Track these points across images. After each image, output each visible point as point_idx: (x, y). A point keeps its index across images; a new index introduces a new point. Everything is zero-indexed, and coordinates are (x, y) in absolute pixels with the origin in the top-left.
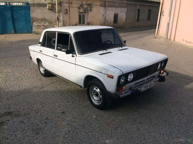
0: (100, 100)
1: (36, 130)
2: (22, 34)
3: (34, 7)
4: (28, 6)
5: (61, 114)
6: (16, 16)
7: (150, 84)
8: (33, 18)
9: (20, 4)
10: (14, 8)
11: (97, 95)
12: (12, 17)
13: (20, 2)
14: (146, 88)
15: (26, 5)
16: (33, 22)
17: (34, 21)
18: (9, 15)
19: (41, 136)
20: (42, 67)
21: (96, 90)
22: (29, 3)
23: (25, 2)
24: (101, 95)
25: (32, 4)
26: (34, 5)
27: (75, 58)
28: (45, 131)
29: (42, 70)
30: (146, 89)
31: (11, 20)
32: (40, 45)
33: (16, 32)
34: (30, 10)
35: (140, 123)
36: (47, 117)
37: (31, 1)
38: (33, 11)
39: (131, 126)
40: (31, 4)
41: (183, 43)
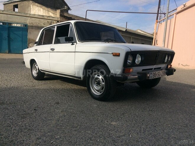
0: (102, 89)
1: (22, 115)
2: (16, 54)
3: (32, 30)
4: (26, 27)
5: (54, 104)
6: (12, 36)
7: (158, 74)
8: (29, 39)
9: (19, 25)
10: (12, 28)
11: (98, 83)
12: (9, 37)
13: (19, 24)
14: (155, 76)
15: (24, 26)
16: (29, 44)
17: (31, 43)
18: (5, 34)
19: (29, 120)
20: (35, 69)
21: (98, 77)
22: (27, 24)
23: (24, 24)
24: (103, 82)
25: (31, 26)
26: (32, 27)
27: (74, 45)
28: (33, 116)
29: (35, 73)
30: (155, 78)
31: (7, 39)
32: (36, 45)
33: (10, 52)
34: (27, 32)
35: (151, 110)
36: (37, 106)
37: (29, 23)
38: (30, 33)
39: (141, 112)
40: (29, 26)
41: (179, 67)
